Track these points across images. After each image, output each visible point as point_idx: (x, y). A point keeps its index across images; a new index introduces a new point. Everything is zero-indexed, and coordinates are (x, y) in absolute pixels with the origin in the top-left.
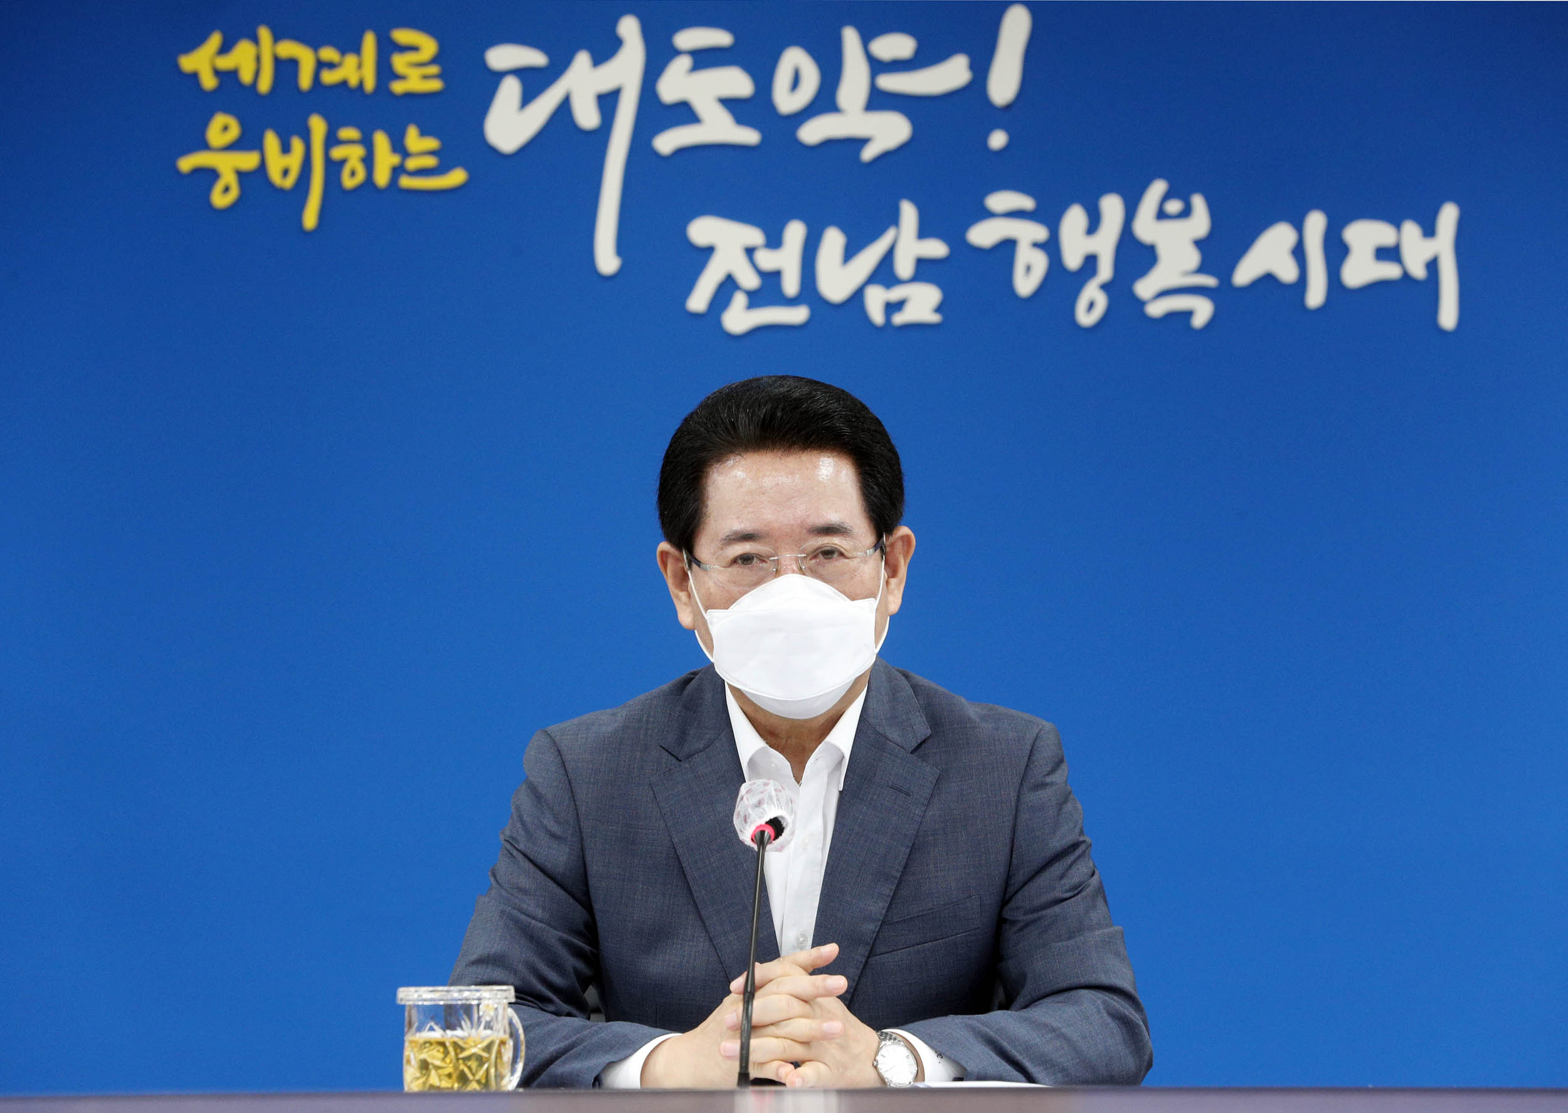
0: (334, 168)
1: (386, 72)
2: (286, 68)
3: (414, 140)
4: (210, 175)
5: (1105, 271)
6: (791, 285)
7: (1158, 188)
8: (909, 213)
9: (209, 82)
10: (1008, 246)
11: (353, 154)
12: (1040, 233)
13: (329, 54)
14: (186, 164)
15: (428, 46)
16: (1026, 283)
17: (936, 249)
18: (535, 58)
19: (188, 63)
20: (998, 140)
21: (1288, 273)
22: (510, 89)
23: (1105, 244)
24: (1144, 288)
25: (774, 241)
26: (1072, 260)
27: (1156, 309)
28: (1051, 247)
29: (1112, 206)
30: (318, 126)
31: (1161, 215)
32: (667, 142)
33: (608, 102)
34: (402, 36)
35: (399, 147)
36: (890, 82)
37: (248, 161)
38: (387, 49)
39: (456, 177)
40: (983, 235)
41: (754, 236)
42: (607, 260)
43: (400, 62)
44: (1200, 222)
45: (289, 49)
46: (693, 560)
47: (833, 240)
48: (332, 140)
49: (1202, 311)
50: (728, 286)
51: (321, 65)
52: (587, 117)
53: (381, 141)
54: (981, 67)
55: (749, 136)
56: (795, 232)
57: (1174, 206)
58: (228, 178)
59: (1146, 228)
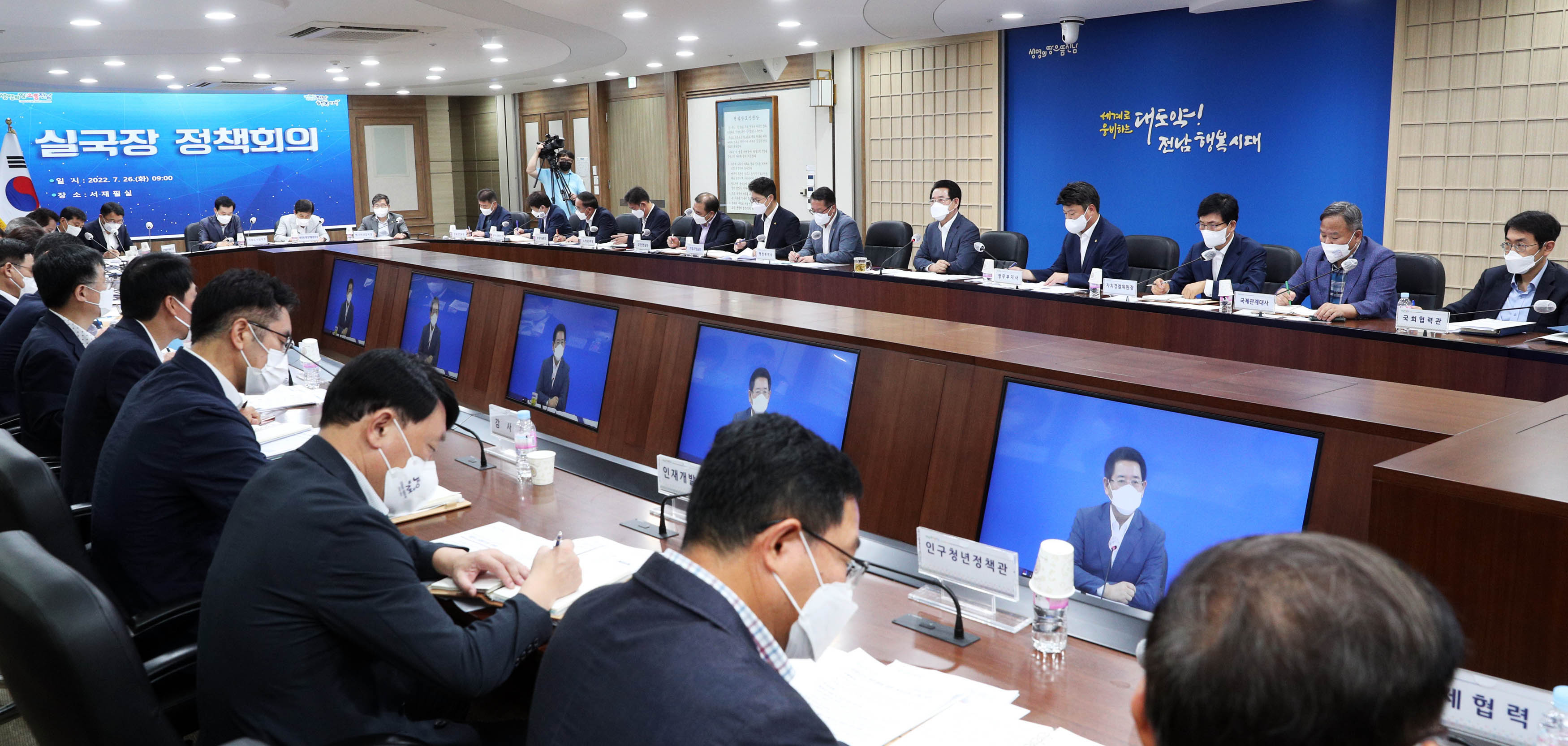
0: (1117, 130)
1: (1124, 117)
2: (1112, 116)
3: (1127, 126)
4: (1103, 132)
5: (1212, 144)
6: (1171, 146)
7: (1220, 131)
8: (1187, 135)
9: (1103, 119)
10: (1199, 140)
11: (1119, 128)
12: (1204, 138)
13: (1117, 114)
14: (1101, 130)
15: (1129, 113)
16: (1201, 146)
17: (1190, 141)
18: (1142, 114)
19: (1101, 116)
20: (1199, 124)
21: (1237, 144)
22: (1138, 118)
23: (1212, 140)
24: (1217, 146)
25: (1170, 140)
26: (1208, 142)
27: (1219, 149)
28: (1205, 140)
29: (1213, 134)
30: (1115, 124)
31: (1220, 135)
32: (1157, 126)
33: (1150, 120)
34: (1126, 111)
35: (1125, 127)
36: (1185, 116)
37: (1107, 130)
38: (1124, 113)
39: (1132, 131)
40: (1196, 138)
41: (1167, 139)
42: (1149, 143)
43: (1125, 115)
44: (1225, 136)
45: (1113, 114)
47: (1177, 139)
48: (1117, 127)
49: (1225, 149)
50: (1164, 146)
51: (1117, 116)
52: (1147, 122)
53: (1123, 126)
54: (1197, 114)
55: (1167, 124)
56: (1172, 138)
57: (1221, 134)
58: (1105, 132)
59: (1218, 137)
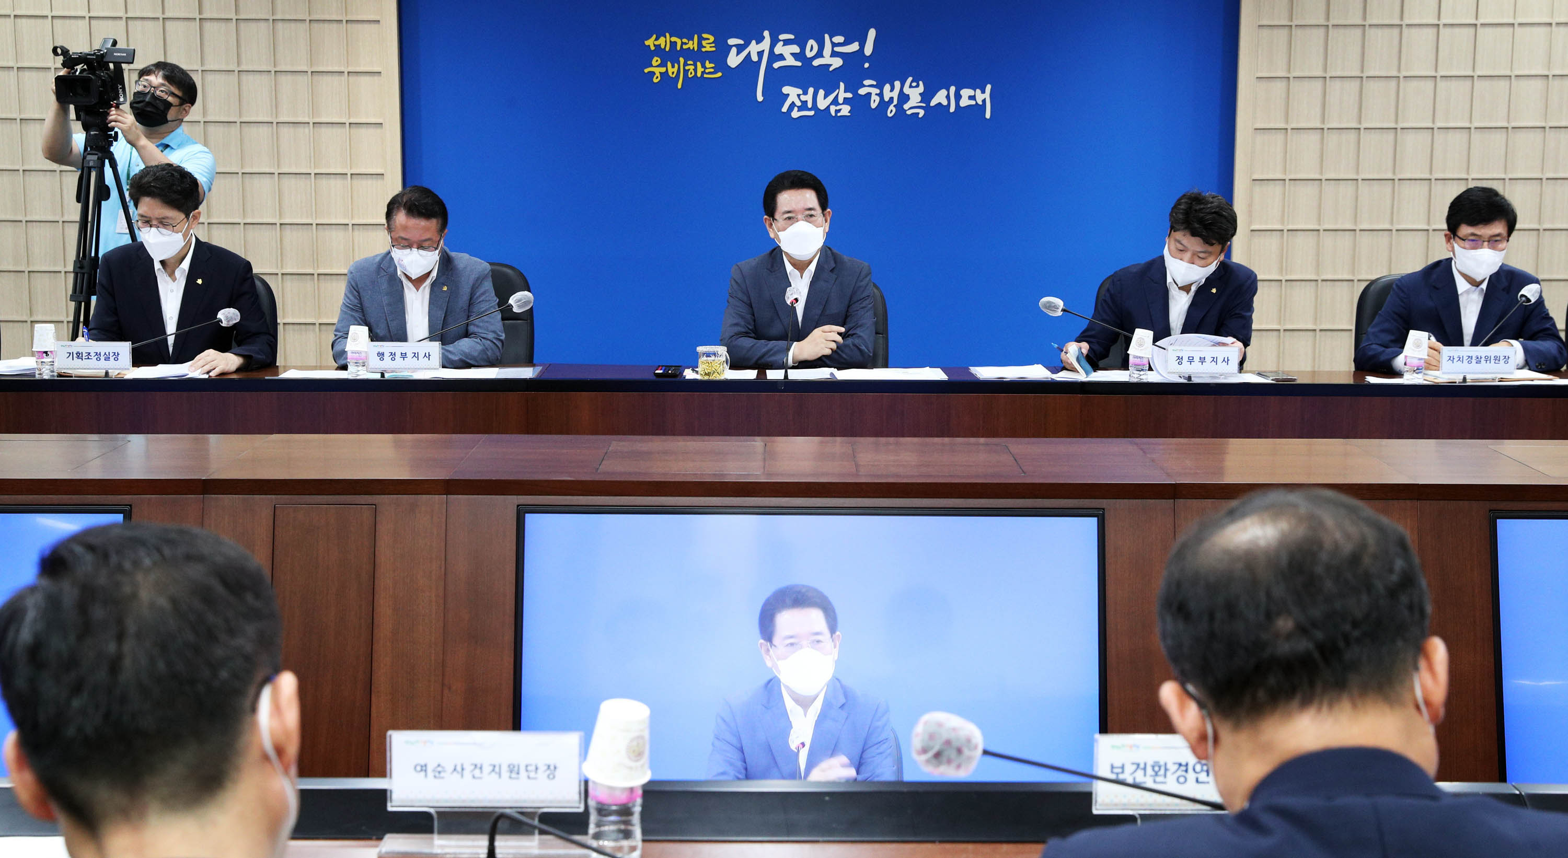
0: (686, 72)
1: (700, 45)
2: (673, 44)
3: (708, 64)
4: (654, 73)
5: (895, 102)
6: (810, 105)
7: (910, 79)
8: (842, 85)
9: (653, 48)
10: (869, 94)
11: (692, 67)
12: (878, 91)
13: (685, 40)
14: (646, 71)
15: (712, 39)
16: (873, 106)
17: (849, 95)
18: (741, 42)
19: (647, 43)
20: (867, 65)
21: (945, 103)
22: (734, 50)
23: (895, 94)
24: (906, 107)
25: (805, 93)
26: (886, 99)
27: (909, 112)
28: (881, 95)
29: (897, 84)
30: (682, 60)
31: (911, 86)
32: (776, 65)
33: (760, 54)
34: (705, 36)
35: (703, 66)
36: (837, 49)
37: (663, 70)
38: (701, 39)
39: (719, 74)
40: (862, 91)
41: (800, 92)
42: (760, 98)
43: (704, 43)
44: (921, 89)
45: (674, 39)
46: (774, 219)
47: (821, 93)
48: (685, 64)
49: (922, 113)
50: (793, 105)
51: (683, 43)
52: (755, 58)
53: (699, 64)
54: (862, 46)
55: (799, 64)
56: (811, 90)
57: (914, 84)
58: (658, 74)
59: (907, 90)
